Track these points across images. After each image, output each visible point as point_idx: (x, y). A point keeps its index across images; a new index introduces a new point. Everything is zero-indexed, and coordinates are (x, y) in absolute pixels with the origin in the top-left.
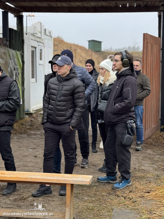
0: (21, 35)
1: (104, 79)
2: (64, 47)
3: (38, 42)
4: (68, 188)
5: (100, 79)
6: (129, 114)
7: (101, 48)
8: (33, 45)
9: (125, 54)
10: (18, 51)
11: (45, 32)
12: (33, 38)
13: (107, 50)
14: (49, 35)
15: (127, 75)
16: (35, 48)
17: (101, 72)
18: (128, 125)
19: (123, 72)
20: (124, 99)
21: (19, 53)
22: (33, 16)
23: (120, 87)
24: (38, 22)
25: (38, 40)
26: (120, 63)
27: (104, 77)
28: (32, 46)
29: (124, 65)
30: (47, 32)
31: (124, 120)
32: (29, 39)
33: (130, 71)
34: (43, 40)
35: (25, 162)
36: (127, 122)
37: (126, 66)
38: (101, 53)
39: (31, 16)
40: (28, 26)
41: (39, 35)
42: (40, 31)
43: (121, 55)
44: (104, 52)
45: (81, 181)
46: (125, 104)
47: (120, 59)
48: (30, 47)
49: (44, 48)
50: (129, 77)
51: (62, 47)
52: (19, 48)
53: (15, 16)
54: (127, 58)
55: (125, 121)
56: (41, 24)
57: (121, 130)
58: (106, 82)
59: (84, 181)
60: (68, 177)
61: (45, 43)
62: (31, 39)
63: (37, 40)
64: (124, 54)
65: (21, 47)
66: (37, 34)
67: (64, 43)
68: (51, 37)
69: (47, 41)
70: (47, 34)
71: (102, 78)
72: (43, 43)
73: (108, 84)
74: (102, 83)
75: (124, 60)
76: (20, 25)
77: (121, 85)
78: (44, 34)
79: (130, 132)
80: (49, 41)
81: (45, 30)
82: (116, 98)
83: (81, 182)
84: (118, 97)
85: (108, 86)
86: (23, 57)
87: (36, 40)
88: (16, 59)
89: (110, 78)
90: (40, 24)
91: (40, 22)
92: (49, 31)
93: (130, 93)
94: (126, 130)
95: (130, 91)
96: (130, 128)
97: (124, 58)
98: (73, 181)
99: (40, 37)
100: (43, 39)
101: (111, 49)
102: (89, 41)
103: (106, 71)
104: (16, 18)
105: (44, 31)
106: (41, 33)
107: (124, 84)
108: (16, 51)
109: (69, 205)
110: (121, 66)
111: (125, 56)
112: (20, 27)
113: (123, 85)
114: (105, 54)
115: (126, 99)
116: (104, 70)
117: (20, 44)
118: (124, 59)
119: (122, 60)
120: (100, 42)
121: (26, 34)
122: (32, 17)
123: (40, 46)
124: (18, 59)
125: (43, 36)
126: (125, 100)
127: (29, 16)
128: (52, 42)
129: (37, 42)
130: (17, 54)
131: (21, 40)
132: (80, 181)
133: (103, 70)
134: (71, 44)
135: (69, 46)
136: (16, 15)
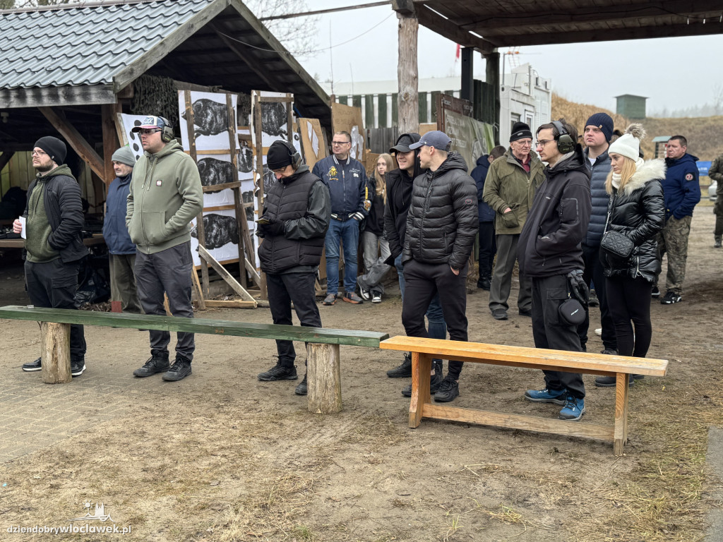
0: (494, 91)
1: (620, 178)
2: (568, 112)
3: (523, 103)
4: (620, 382)
5: (612, 179)
6: (572, 257)
7: (644, 110)
8: (515, 112)
9: (562, 125)
10: (489, 123)
11: (537, 84)
12: (516, 97)
13: (656, 115)
14: (544, 89)
15: (569, 171)
16: (518, 117)
17: (614, 166)
18: (573, 281)
19: (561, 165)
20: (562, 222)
21: (490, 127)
22: (517, 53)
23: (554, 198)
24: (524, 65)
25: (525, 100)
26: (552, 145)
27: (620, 175)
28: (512, 114)
29: (562, 148)
30: (540, 84)
31: (561, 270)
32: (509, 98)
33: (575, 162)
34: (532, 99)
35: (514, 334)
36: (570, 275)
37: (567, 149)
38: (644, 120)
39: (512, 54)
40: (505, 73)
41: (525, 90)
42: (528, 81)
43: (552, 129)
44: (651, 119)
45: (647, 369)
46: (564, 233)
47: (552, 137)
48: (510, 114)
49: (535, 115)
50: (573, 176)
51: (563, 111)
52: (491, 117)
53: (484, 56)
54: (568, 133)
55: (563, 272)
56: (530, 67)
57: (556, 293)
58: (625, 186)
59: (654, 370)
60: (618, 361)
61: (537, 107)
62: (512, 99)
63: (523, 101)
64: (559, 125)
65: (494, 115)
66: (520, 87)
67: (567, 105)
68: (548, 93)
69: (539, 101)
70: (540, 88)
71: (615, 177)
72: (534, 107)
73: (630, 189)
74: (617, 187)
75: (561, 137)
76: (493, 72)
77: (556, 195)
78: (535, 88)
79: (578, 295)
80: (543, 102)
81: (537, 79)
82: (544, 221)
83: (648, 371)
84: (548, 220)
85: (629, 194)
86: (496, 134)
87: (521, 100)
88: (485, 140)
89: (634, 176)
90: (528, 67)
91: (528, 64)
92: (544, 81)
93: (577, 208)
94: (567, 292)
95: (577, 206)
96: (576, 287)
97: (561, 133)
98: (630, 367)
99: (528, 94)
100: (534, 98)
101: (665, 111)
102: (618, 98)
103: (626, 160)
104: (485, 60)
105: (535, 83)
106: (529, 86)
107: (565, 191)
108: (486, 123)
109: (621, 413)
110: (556, 151)
111: (562, 129)
112: (493, 76)
113: (561, 194)
114: (652, 123)
115: (566, 223)
116: (621, 159)
117: (493, 109)
118: (560, 135)
119: (557, 137)
120: (643, 99)
121: (503, 89)
122: (515, 55)
123: (527, 113)
124: (489, 139)
125: (534, 93)
126: (563, 224)
127: (509, 53)
128: (548, 102)
129: (521, 104)
130: (487, 130)
131: (494, 102)
132: (644, 369)
133: (617, 160)
134: (582, 105)
135: (578, 109)
136: (486, 52)
